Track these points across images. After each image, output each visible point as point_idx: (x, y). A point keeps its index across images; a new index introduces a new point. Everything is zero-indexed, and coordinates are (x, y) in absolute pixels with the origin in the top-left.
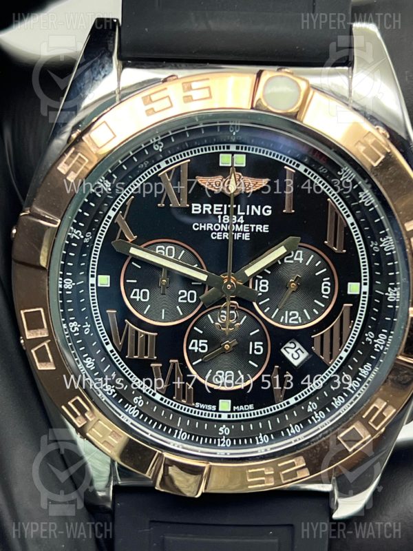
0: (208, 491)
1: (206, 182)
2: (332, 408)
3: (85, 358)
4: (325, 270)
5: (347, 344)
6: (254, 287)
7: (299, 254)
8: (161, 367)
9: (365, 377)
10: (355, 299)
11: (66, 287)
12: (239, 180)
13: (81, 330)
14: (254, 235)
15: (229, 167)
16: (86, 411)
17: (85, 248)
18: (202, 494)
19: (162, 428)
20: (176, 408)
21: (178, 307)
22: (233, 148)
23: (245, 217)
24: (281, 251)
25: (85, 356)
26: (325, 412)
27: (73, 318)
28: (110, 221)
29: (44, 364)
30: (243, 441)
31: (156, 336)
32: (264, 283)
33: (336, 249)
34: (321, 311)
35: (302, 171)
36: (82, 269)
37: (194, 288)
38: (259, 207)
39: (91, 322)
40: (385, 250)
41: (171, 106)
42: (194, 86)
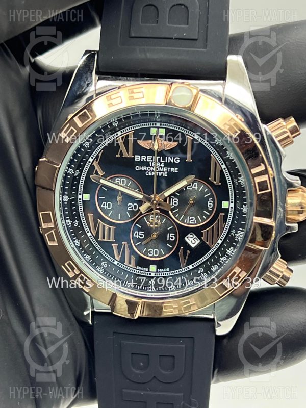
1: (143, 144)
2: (211, 271)
3: (75, 240)
4: (210, 194)
5: (222, 236)
6: (170, 203)
7: (195, 185)
8: (117, 246)
9: (230, 254)
10: (226, 211)
11: (64, 200)
12: (161, 143)
13: (73, 224)
14: (169, 173)
15: (156, 135)
16: (74, 269)
17: (76, 179)
18: (139, 317)
20: (126, 269)
21: (127, 213)
22: (158, 125)
23: (164, 163)
24: (183, 183)
25: (74, 238)
26: (208, 274)
27: (69, 217)
28: (90, 164)
29: (52, 242)
31: (115, 229)
32: (176, 201)
33: (215, 183)
34: (208, 217)
36: (74, 190)
37: (136, 202)
38: (173, 158)
39: (79, 219)
40: (241, 184)
41: (122, 102)
42: (135, 91)
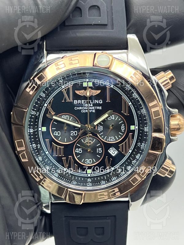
0: (85, 202)
1: (79, 92)
2: (127, 170)
3: (39, 157)
4: (122, 122)
5: (131, 148)
6: (97, 129)
7: (113, 116)
8: (66, 159)
9: (138, 159)
10: (133, 131)
11: (31, 132)
12: (90, 91)
13: (37, 147)
14: (96, 110)
15: (87, 87)
16: (40, 175)
17: (37, 118)
18: (83, 203)
19: (67, 180)
20: (72, 173)
21: (71, 137)
22: (87, 80)
23: (93, 104)
24: (106, 115)
25: (38, 156)
26: (125, 172)
27: (34, 143)
28: (45, 108)
29: (24, 159)
30: (96, 184)
31: (64, 148)
32: (101, 127)
33: (126, 114)
34: (122, 136)
35: (112, 87)
36: (36, 125)
37: (76, 130)
38: (98, 100)
39: (40, 144)
40: (143, 113)
41: (65, 66)
42: (73, 59)
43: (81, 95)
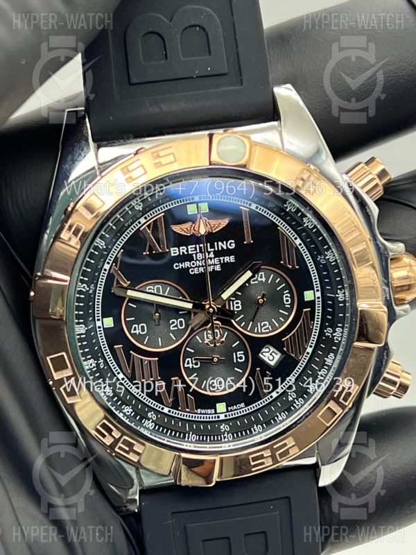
0: (223, 479)
1: (180, 229)
2: (308, 394)
4: (284, 284)
5: (311, 341)
6: (230, 307)
7: (261, 275)
9: (331, 365)
10: (312, 304)
11: (81, 332)
12: (206, 223)
13: (98, 365)
14: (223, 265)
15: (196, 214)
16: (112, 430)
17: (89, 299)
18: (217, 483)
19: (175, 434)
20: (182, 417)
21: (171, 334)
22: (197, 199)
23: (214, 252)
24: (248, 274)
26: (304, 398)
27: (90, 356)
28: (107, 273)
29: (72, 398)
30: (242, 434)
31: (158, 361)
32: (237, 303)
33: (291, 267)
34: (286, 318)
35: (254, 208)
36: (90, 315)
37: (181, 316)
38: (225, 242)
39: (103, 357)
40: (330, 260)
41: (146, 172)
42: (161, 154)
43: (186, 234)
